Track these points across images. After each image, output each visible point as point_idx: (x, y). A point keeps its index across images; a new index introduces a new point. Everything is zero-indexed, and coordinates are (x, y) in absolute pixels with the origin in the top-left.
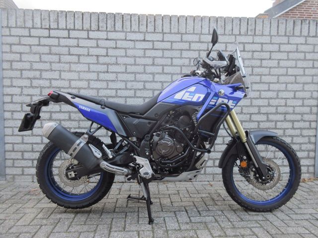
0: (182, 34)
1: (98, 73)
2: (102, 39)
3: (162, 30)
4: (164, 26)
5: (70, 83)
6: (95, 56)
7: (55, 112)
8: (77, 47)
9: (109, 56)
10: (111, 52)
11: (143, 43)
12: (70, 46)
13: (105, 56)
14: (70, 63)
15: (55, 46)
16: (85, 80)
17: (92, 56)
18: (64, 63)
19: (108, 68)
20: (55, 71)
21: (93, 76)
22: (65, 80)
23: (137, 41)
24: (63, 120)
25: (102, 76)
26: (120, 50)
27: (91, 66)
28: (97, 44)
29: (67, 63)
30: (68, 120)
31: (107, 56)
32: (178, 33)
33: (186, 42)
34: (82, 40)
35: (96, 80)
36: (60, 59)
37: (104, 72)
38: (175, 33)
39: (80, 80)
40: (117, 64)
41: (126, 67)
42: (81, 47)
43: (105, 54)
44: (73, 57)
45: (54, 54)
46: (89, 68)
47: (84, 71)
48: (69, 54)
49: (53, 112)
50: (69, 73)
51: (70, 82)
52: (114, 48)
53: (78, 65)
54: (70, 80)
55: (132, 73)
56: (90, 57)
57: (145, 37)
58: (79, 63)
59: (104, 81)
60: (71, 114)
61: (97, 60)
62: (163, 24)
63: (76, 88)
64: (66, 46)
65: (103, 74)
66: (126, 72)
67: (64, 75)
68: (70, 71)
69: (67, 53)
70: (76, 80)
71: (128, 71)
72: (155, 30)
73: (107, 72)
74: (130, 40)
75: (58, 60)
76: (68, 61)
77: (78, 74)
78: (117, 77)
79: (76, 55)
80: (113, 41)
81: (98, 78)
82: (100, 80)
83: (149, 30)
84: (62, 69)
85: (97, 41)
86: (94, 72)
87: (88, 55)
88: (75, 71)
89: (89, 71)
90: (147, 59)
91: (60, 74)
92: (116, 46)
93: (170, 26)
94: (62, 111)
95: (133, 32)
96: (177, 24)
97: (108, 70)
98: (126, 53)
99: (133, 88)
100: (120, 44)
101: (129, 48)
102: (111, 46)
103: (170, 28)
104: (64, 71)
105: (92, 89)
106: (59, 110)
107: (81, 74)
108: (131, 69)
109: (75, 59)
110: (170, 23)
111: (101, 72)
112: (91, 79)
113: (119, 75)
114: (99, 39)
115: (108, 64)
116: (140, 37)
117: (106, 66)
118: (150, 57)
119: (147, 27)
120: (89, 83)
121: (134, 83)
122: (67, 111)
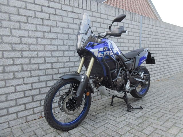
0: (92, 11)
1: (44, 32)
2: (45, 6)
3: (82, 7)
4: (83, 4)
5: (21, 40)
6: (41, 18)
7: (8, 65)
8: (25, 9)
9: (51, 20)
10: (52, 17)
11: (72, 13)
12: (19, 8)
13: (48, 20)
14: (19, 22)
15: (5, 5)
16: (34, 37)
17: (38, 18)
18: (14, 21)
19: (51, 29)
20: (5, 28)
21: (40, 35)
22: (15, 36)
23: (69, 11)
24: (17, 72)
25: (47, 35)
26: (58, 17)
27: (38, 26)
28: (42, 9)
29: (17, 22)
30: (21, 71)
31: (49, 19)
32: (90, 11)
33: (94, 17)
34: (29, 4)
35: (43, 38)
36: (9, 18)
37: (48, 32)
38: (89, 10)
39: (29, 37)
40: (56, 26)
41: (63, 29)
42: (29, 10)
43: (48, 18)
44: (22, 17)
45: (4, 13)
46: (36, 28)
47: (33, 30)
48: (19, 14)
49: (6, 65)
50: (20, 31)
51: (21, 38)
52: (54, 15)
53: (27, 24)
54: (21, 37)
55: (67, 34)
56: (37, 19)
57: (73, 9)
58: (27, 22)
59: (48, 38)
60: (24, 66)
61: (43, 22)
62: (82, 3)
63: (26, 44)
64: (15, 7)
65: (47, 33)
66: (63, 33)
67: (15, 32)
68: (20, 29)
69: (17, 13)
70: (26, 37)
71: (64, 33)
72: (78, 6)
73: (50, 32)
74: (64, 10)
75: (8, 19)
76: (18, 20)
77: (27, 32)
78: (57, 36)
79: (25, 16)
80: (53, 9)
81: (44, 36)
82: (45, 38)
83: (75, 6)
84: (12, 27)
85: (42, 7)
86: (40, 31)
87: (35, 17)
88: (25, 30)
89: (36, 31)
90: (75, 25)
91: (11, 31)
92: (56, 13)
93: (87, 6)
94: (15, 64)
95: (66, 5)
96: (90, 5)
97: (51, 31)
98: (62, 19)
99: (68, 44)
100: (58, 12)
101: (64, 16)
102: (52, 13)
103: (87, 7)
104: (15, 29)
105: (40, 45)
106: (12, 63)
107: (30, 32)
108: (66, 31)
109: (24, 19)
110: (86, 3)
111: (45, 32)
112: (39, 37)
113: (59, 35)
114: (43, 6)
115: (50, 26)
116: (70, 9)
117: (49, 27)
118: (77, 24)
119: (74, 3)
120: (37, 40)
121: (68, 41)
122: (20, 63)
